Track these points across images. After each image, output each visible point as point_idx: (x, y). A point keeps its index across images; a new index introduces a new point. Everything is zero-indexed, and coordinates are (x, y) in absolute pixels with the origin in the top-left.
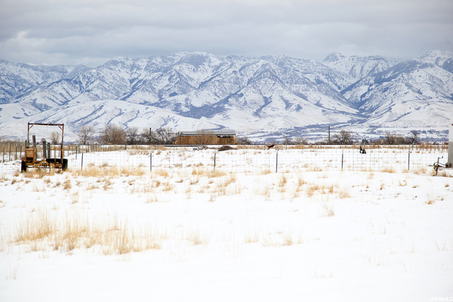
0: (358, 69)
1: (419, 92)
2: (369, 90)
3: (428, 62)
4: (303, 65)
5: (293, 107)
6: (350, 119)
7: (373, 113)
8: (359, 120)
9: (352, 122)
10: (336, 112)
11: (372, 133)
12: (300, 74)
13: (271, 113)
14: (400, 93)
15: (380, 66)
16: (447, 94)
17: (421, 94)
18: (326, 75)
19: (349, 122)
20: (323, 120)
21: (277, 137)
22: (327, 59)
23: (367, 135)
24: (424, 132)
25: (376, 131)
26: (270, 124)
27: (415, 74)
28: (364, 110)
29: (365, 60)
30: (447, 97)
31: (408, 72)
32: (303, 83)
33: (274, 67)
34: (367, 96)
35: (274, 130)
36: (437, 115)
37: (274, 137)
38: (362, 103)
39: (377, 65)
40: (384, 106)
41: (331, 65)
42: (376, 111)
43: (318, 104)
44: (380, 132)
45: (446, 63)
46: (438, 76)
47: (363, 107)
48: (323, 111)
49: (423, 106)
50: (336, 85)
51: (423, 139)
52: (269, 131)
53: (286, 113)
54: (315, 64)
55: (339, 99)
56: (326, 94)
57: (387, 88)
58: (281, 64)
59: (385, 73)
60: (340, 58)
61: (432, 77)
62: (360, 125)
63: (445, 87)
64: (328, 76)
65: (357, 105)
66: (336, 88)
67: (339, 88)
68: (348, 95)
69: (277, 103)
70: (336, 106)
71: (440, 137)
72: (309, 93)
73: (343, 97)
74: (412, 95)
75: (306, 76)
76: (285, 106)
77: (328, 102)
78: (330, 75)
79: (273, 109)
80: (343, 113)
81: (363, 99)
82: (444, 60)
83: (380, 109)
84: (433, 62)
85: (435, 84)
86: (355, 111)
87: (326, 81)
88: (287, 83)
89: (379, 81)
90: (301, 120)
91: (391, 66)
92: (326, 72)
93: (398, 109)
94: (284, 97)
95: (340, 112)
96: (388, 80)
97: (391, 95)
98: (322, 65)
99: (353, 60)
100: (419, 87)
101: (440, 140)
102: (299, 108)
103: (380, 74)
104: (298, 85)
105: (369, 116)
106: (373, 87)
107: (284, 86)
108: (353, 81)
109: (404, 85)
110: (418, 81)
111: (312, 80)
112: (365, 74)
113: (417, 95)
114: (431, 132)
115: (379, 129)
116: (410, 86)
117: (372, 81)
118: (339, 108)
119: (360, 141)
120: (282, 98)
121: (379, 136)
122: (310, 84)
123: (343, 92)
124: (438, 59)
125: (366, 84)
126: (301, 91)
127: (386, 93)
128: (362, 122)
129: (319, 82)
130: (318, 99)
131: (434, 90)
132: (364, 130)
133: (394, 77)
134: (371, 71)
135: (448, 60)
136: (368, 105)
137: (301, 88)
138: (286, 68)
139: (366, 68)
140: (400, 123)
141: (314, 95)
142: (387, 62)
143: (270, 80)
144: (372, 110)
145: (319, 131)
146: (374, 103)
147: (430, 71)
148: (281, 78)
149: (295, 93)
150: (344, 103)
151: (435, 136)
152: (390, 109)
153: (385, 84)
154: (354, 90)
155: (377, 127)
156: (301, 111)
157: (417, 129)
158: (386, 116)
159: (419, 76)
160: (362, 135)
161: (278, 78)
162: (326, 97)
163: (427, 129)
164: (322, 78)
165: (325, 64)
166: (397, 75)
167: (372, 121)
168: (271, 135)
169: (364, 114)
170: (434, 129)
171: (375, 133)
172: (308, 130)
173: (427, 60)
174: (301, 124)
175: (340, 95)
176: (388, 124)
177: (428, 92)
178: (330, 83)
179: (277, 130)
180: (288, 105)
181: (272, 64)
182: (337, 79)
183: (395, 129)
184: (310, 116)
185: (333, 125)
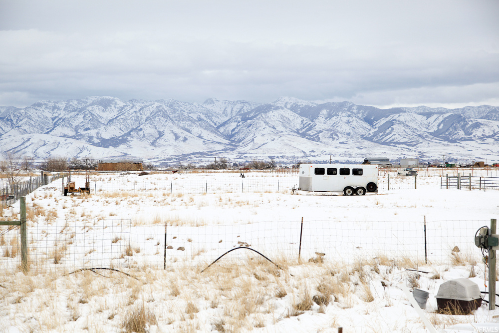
0: (229, 110)
1: (274, 128)
2: (237, 126)
3: (279, 105)
4: (188, 107)
5: (181, 139)
6: (224, 148)
7: (241, 143)
8: (230, 149)
9: (225, 150)
10: (213, 142)
11: (240, 158)
12: (185, 114)
13: (164, 143)
14: (260, 128)
15: (245, 108)
16: (294, 129)
17: (275, 129)
18: (206, 114)
19: (223, 150)
20: (203, 148)
21: (168, 161)
22: (206, 102)
23: (236, 160)
24: (278, 157)
25: (243, 156)
26: (163, 152)
27: (270, 114)
28: (233, 141)
29: (234, 103)
30: (293, 131)
31: (265, 112)
32: (188, 120)
33: (166, 108)
34: (236, 130)
35: (166, 157)
36: (287, 145)
37: (167, 161)
38: (233, 136)
39: (243, 107)
40: (248, 137)
41: (209, 107)
42: (243, 142)
43: (200, 137)
44: (246, 157)
45: (292, 106)
46: (287, 116)
47: (233, 139)
48: (204, 142)
49: (276, 138)
50: (213, 122)
51: (277, 163)
52: (163, 157)
53: (175, 143)
54: (197, 106)
55: (215, 133)
56: (205, 129)
57: (251, 125)
58: (171, 106)
59: (249, 113)
60: (215, 102)
61: (282, 117)
62: (231, 152)
63: (292, 124)
64: (207, 115)
65: (229, 137)
66: (213, 124)
67: (215, 124)
68: (222, 130)
69: (168, 135)
70: (213, 138)
71: (289, 161)
72: (192, 128)
73: (219, 131)
74: (268, 130)
75: (190, 115)
76: (174, 138)
77: (207, 135)
78: (209, 115)
79: (165, 140)
80: (218, 143)
81: (233, 133)
82: (291, 104)
83: (245, 140)
84: (283, 106)
85: (285, 122)
86: (227, 142)
87: (205, 119)
88: (176, 120)
89: (245, 119)
90: (187, 148)
91: (253, 108)
92: (205, 112)
93: (259, 140)
94: (174, 131)
95: (217, 142)
96: (252, 118)
97: (254, 129)
98: (203, 107)
99: (225, 103)
100: (273, 124)
101: (289, 163)
102: (185, 139)
103: (245, 114)
104: (184, 122)
105: (238, 146)
106: (240, 123)
107: (173, 122)
108: (226, 119)
109: (262, 122)
110: (272, 119)
111: (195, 118)
112: (234, 114)
113: (272, 129)
114: (282, 157)
115: (245, 155)
116: (267, 123)
117: (239, 119)
118: (216, 140)
119: (232, 164)
120: (172, 131)
121: (245, 160)
122: (193, 121)
123: (218, 127)
124: (287, 103)
125: (235, 122)
126: (186, 127)
127: (250, 128)
128: (232, 150)
129: (200, 119)
130: (200, 133)
131: (284, 126)
132: (234, 156)
133: (256, 116)
134: (239, 112)
135: (294, 104)
136: (237, 137)
137: (187, 124)
138: (175, 109)
139: (235, 109)
140: (260, 150)
141: (196, 130)
142: (250, 105)
143: (163, 118)
144: (240, 141)
145: (201, 157)
146: (241, 136)
147: (281, 112)
148: (171, 116)
149: (182, 128)
150: (219, 135)
151: (285, 160)
152: (253, 140)
153: (249, 121)
154: (226, 126)
155: (244, 154)
156: (187, 141)
157: (273, 155)
158: (250, 146)
159: (273, 116)
160: (233, 160)
161: (168, 116)
162: (206, 131)
163: (279, 155)
164: (203, 117)
165: (204, 106)
166: (257, 115)
167: (240, 149)
168: (164, 160)
169: (234, 144)
170: (285, 155)
171: (242, 158)
172: (193, 156)
173: (279, 104)
174: (187, 152)
175: (216, 129)
176: (252, 151)
177: (280, 128)
178: (208, 120)
179: (169, 156)
180: (177, 137)
181: (164, 106)
182: (213, 118)
183: (257, 155)
184: (193, 146)
185: (211, 152)
